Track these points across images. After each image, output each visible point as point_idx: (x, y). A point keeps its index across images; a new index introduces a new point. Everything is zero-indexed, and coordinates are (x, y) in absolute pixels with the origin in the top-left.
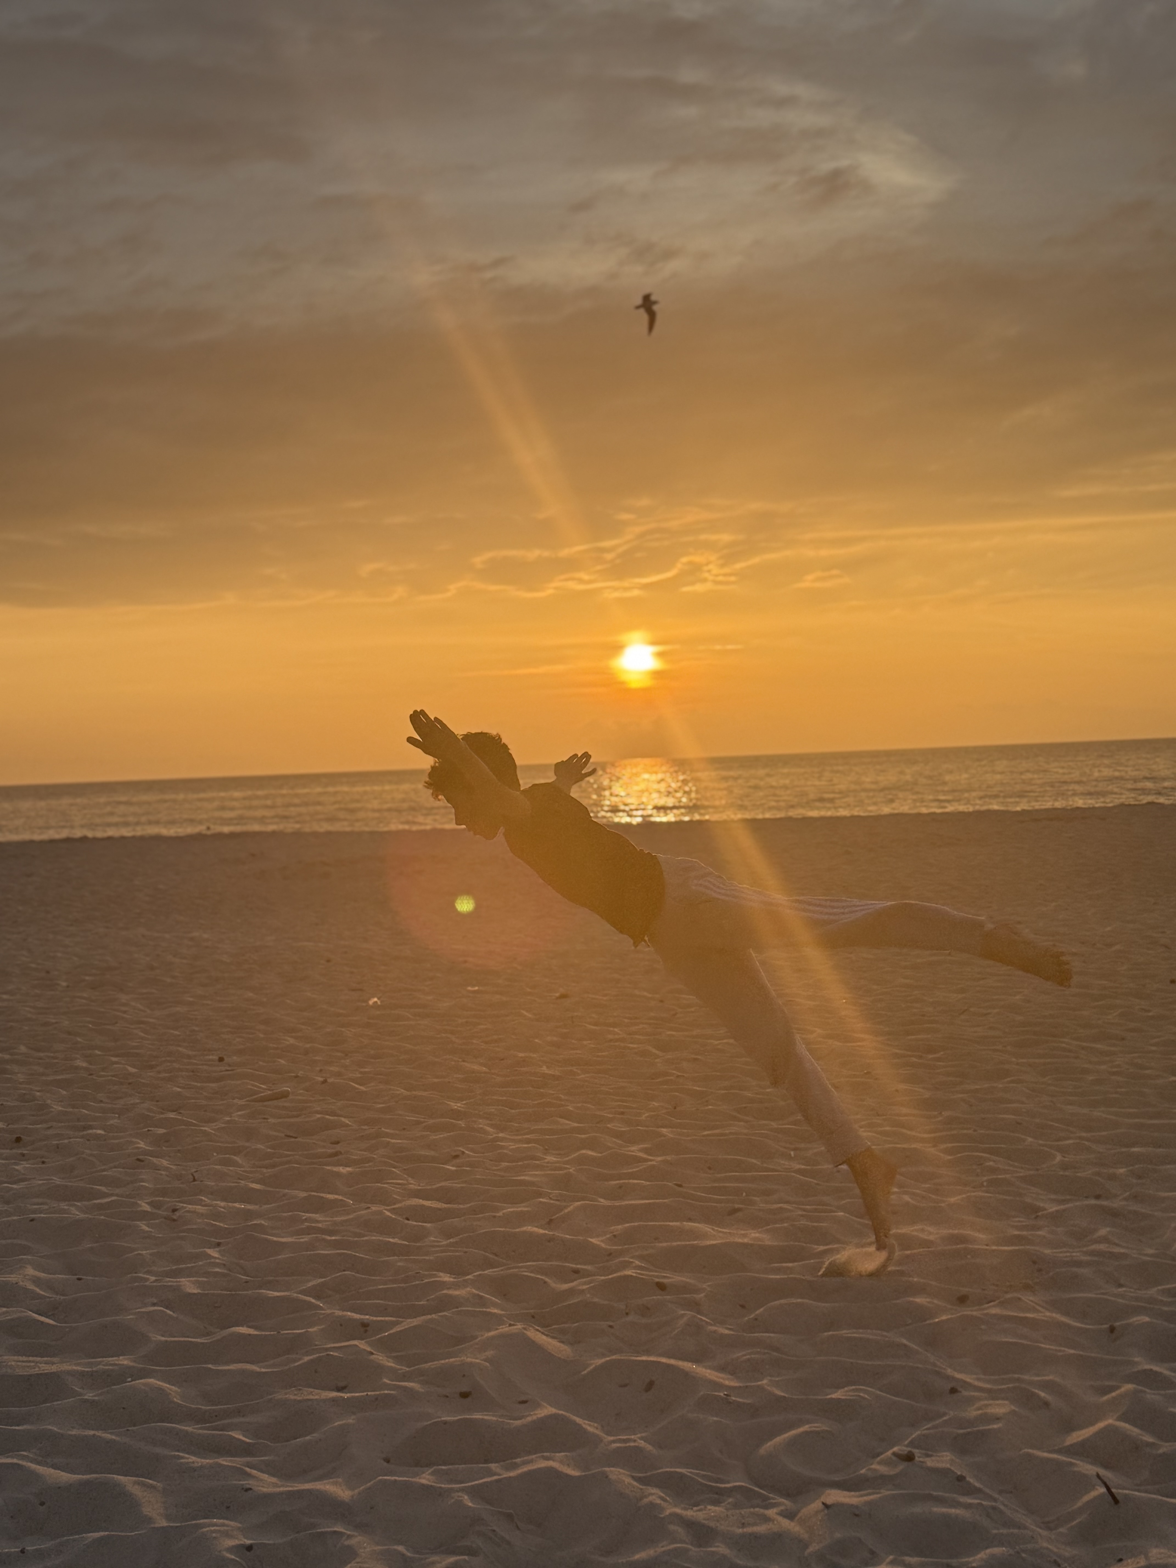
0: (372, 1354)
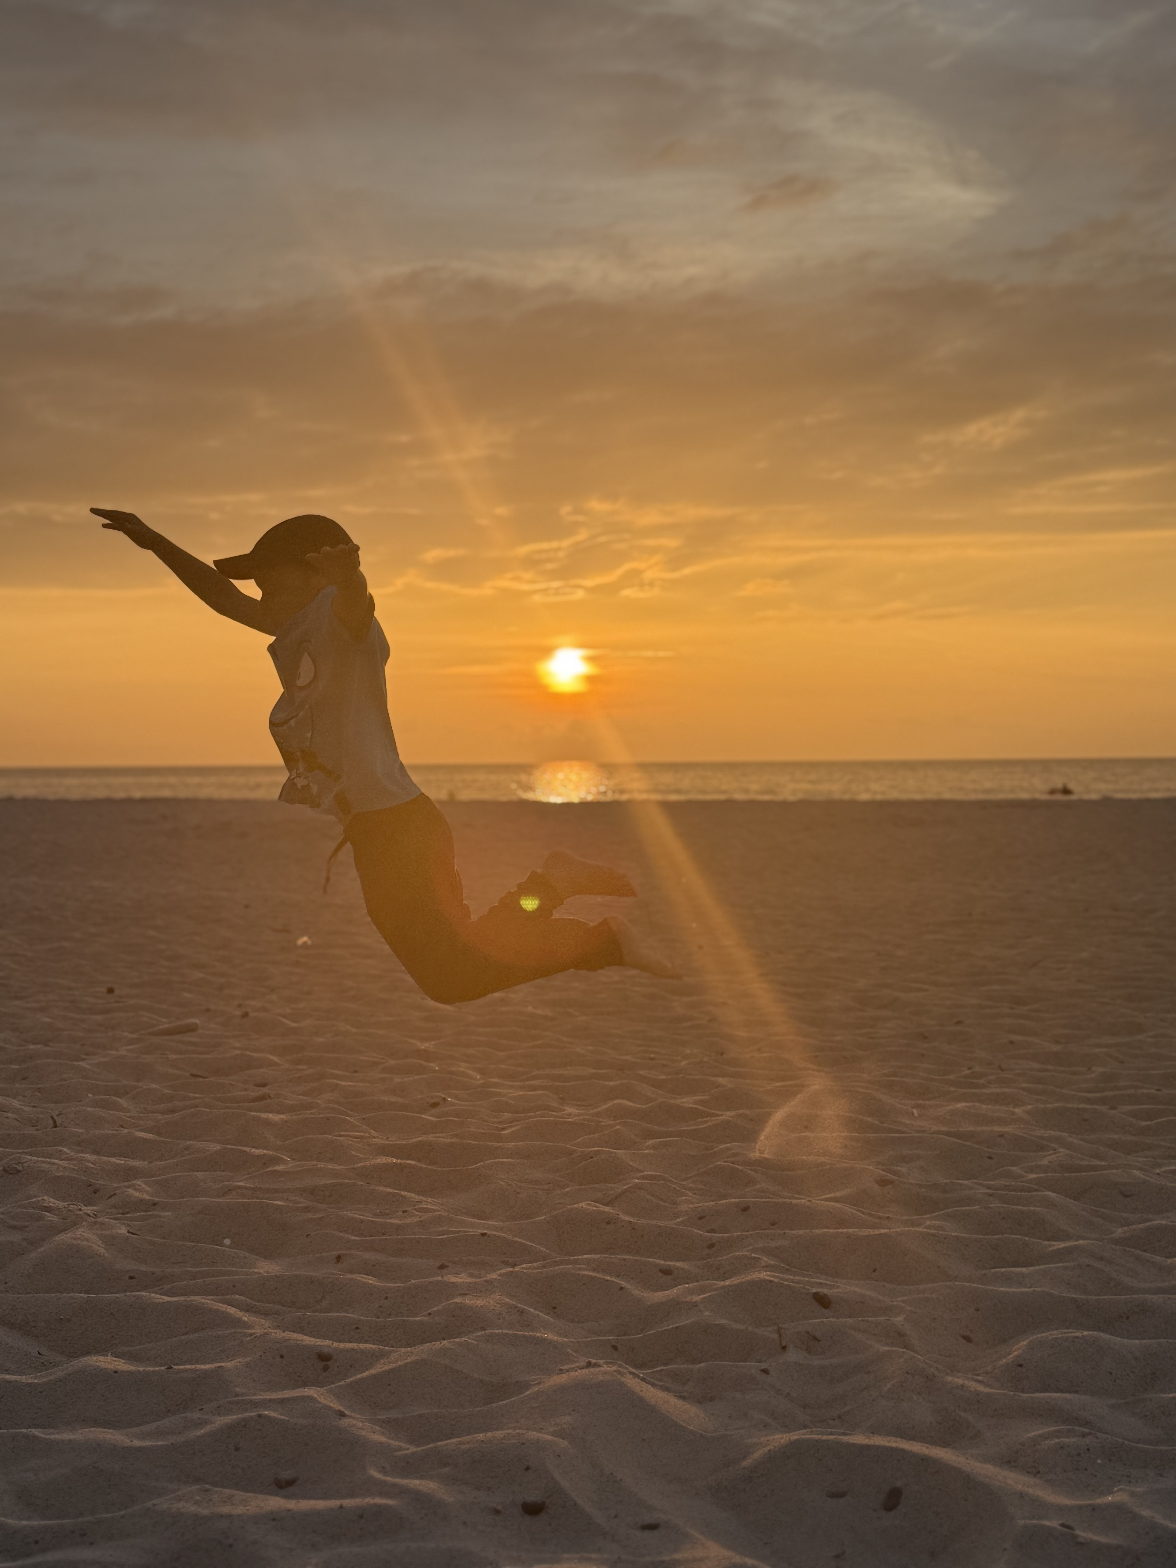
0: (342, 1415)
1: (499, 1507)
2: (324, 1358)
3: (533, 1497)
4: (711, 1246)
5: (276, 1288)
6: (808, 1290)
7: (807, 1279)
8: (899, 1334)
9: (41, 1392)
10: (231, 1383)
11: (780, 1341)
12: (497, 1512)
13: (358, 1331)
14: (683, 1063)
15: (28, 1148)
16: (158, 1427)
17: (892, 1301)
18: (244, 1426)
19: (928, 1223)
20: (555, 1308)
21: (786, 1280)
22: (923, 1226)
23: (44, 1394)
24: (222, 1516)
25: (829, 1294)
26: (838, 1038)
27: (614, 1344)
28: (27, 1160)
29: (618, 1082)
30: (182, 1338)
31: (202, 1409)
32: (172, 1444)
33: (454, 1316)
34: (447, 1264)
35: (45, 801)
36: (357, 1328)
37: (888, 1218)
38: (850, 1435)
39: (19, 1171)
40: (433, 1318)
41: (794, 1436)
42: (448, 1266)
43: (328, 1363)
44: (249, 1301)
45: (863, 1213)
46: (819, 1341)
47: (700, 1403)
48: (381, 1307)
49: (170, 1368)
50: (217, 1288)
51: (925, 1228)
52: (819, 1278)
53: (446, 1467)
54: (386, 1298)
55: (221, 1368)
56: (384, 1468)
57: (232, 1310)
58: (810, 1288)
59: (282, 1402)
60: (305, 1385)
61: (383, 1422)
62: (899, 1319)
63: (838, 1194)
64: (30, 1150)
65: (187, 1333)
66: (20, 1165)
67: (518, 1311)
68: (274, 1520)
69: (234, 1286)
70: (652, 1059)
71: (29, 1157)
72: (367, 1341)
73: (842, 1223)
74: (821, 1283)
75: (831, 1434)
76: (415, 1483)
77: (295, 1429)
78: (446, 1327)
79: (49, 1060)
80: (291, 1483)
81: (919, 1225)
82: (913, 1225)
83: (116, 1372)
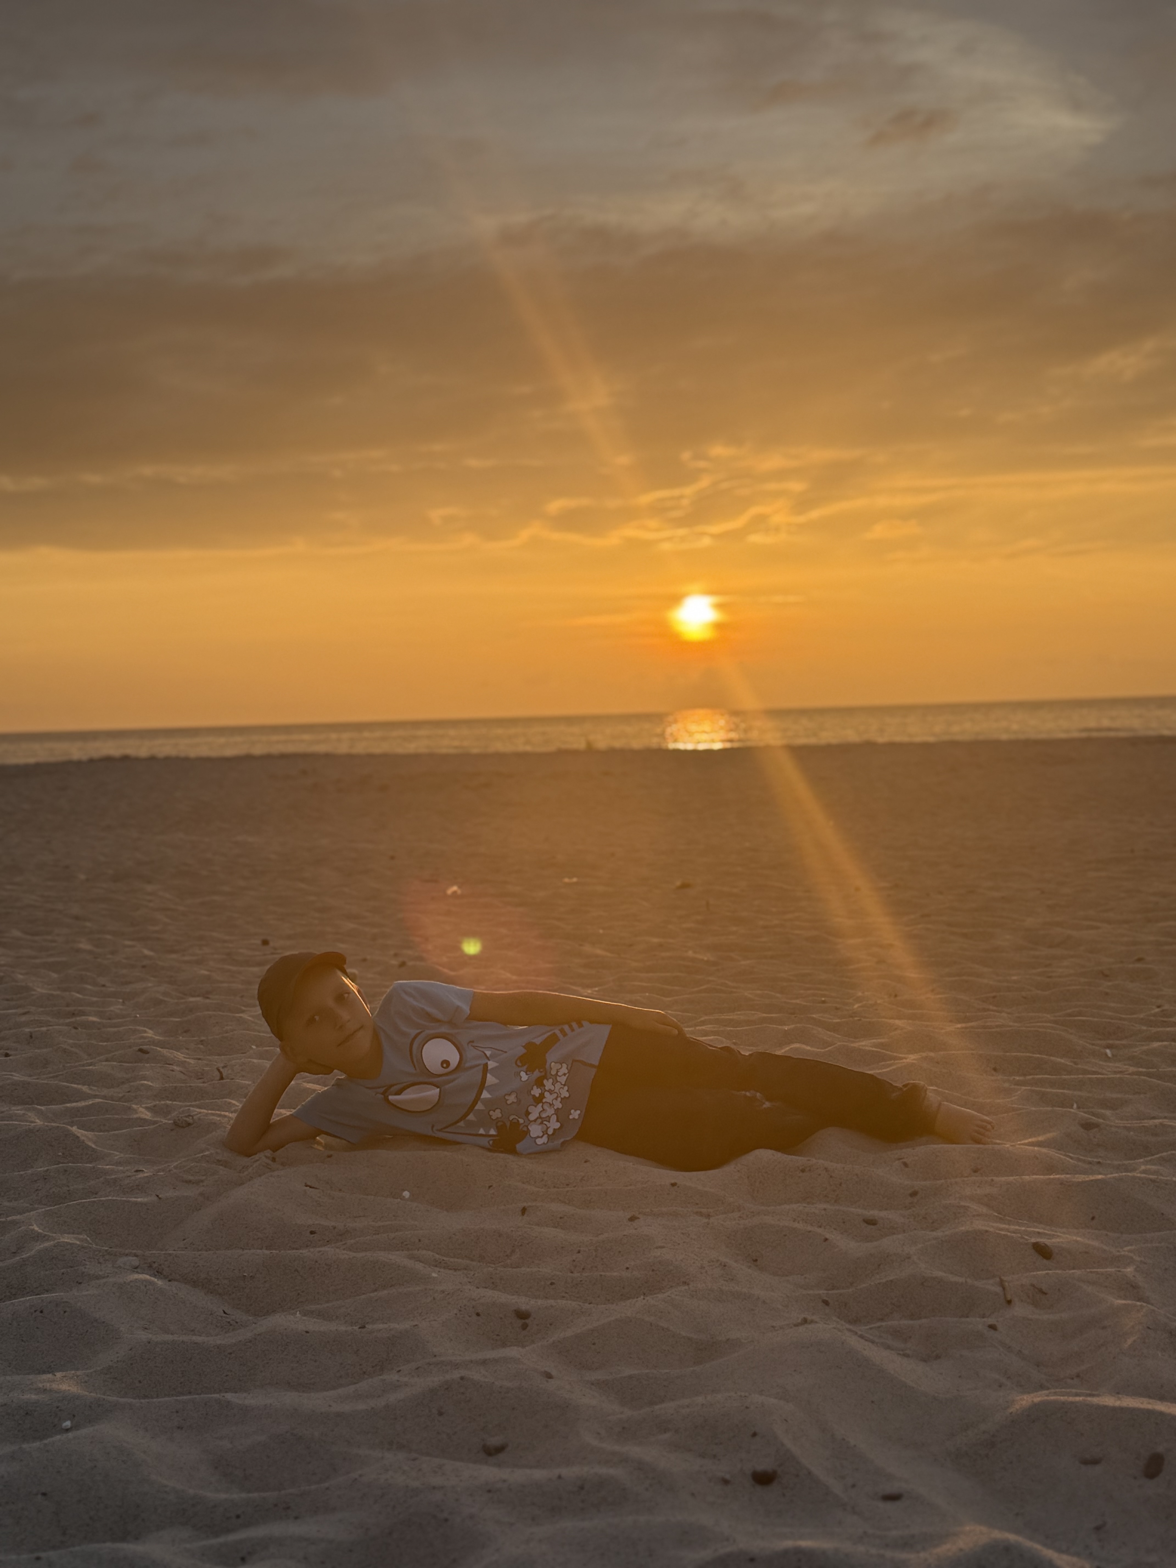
0: (551, 1377)
1: (728, 1477)
2: (522, 1315)
3: (764, 1465)
4: (914, 1194)
5: (464, 1242)
6: (1027, 1240)
7: (1023, 1228)
8: (1132, 1286)
9: (230, 1354)
10: (428, 1342)
11: (1005, 1294)
12: (726, 1482)
13: (553, 1286)
14: (856, 1006)
15: (195, 1101)
16: (356, 1390)
17: (1118, 1251)
18: (447, 1389)
19: (1143, 1167)
20: (756, 1260)
21: (1002, 1229)
22: (1138, 1171)
23: (233, 1355)
24: (434, 1488)
25: (1048, 1244)
26: (1015, 978)
27: (825, 1298)
28: (196, 1113)
29: (792, 1026)
30: (372, 1295)
31: (399, 1371)
32: (373, 1408)
33: (653, 1270)
34: (638, 1216)
35: (187, 759)
36: (552, 1284)
37: (1099, 1163)
38: (1098, 1396)
39: (189, 1124)
40: (632, 1272)
41: (1038, 1397)
42: (638, 1218)
43: (527, 1321)
44: (437, 1256)
45: (1071, 1158)
46: (1046, 1294)
47: (925, 1361)
48: (574, 1261)
49: (364, 1327)
50: (402, 1243)
51: (1141, 1173)
52: (1036, 1227)
53: (665, 1432)
54: (579, 1252)
55: (416, 1327)
56: (599, 1434)
57: (419, 1266)
58: (1029, 1238)
59: (484, 1362)
60: (504, 1345)
61: (593, 1384)
62: (1129, 1270)
63: (1041, 1138)
64: (197, 1102)
65: (376, 1290)
66: (191, 1118)
67: (721, 1264)
68: (489, 1491)
69: (420, 1240)
70: (824, 1002)
71: (198, 1110)
72: (564, 1297)
73: (1050, 1168)
74: (1039, 1233)
75: (1077, 1395)
76: (635, 1451)
77: (500, 1392)
78: (646, 1283)
79: (210, 1013)
80: (500, 1449)
81: (1134, 1170)
82: (1127, 1170)
83: (307, 1332)
